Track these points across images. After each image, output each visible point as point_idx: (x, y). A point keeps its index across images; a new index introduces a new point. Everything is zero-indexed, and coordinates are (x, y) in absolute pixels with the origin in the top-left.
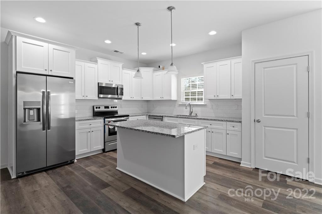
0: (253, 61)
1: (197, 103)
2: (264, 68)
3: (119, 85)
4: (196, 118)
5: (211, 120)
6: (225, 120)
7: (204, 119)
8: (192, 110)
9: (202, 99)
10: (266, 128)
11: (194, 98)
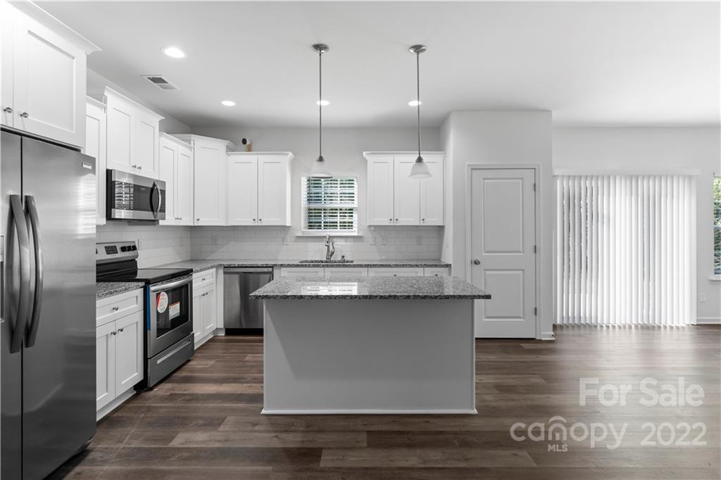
0: (469, 165)
1: (338, 232)
2: (484, 179)
3: (157, 181)
4: (344, 264)
5: (396, 266)
6: (421, 265)
7: (382, 266)
8: (333, 248)
9: (350, 225)
10: (487, 272)
11: (333, 222)
